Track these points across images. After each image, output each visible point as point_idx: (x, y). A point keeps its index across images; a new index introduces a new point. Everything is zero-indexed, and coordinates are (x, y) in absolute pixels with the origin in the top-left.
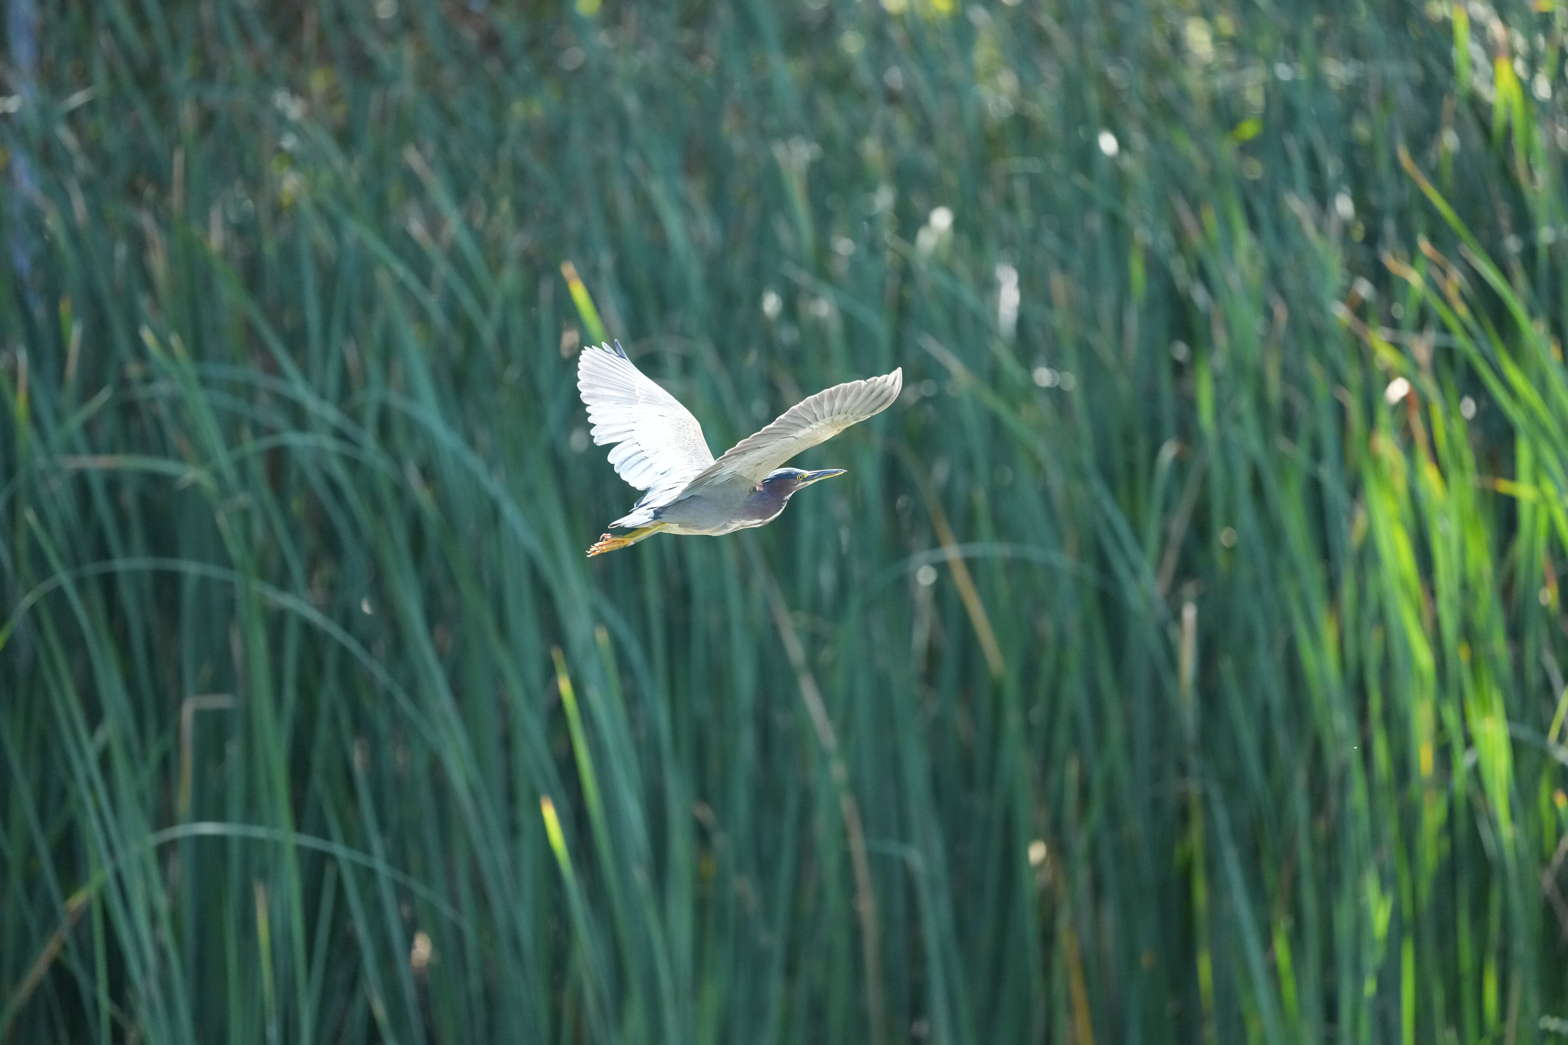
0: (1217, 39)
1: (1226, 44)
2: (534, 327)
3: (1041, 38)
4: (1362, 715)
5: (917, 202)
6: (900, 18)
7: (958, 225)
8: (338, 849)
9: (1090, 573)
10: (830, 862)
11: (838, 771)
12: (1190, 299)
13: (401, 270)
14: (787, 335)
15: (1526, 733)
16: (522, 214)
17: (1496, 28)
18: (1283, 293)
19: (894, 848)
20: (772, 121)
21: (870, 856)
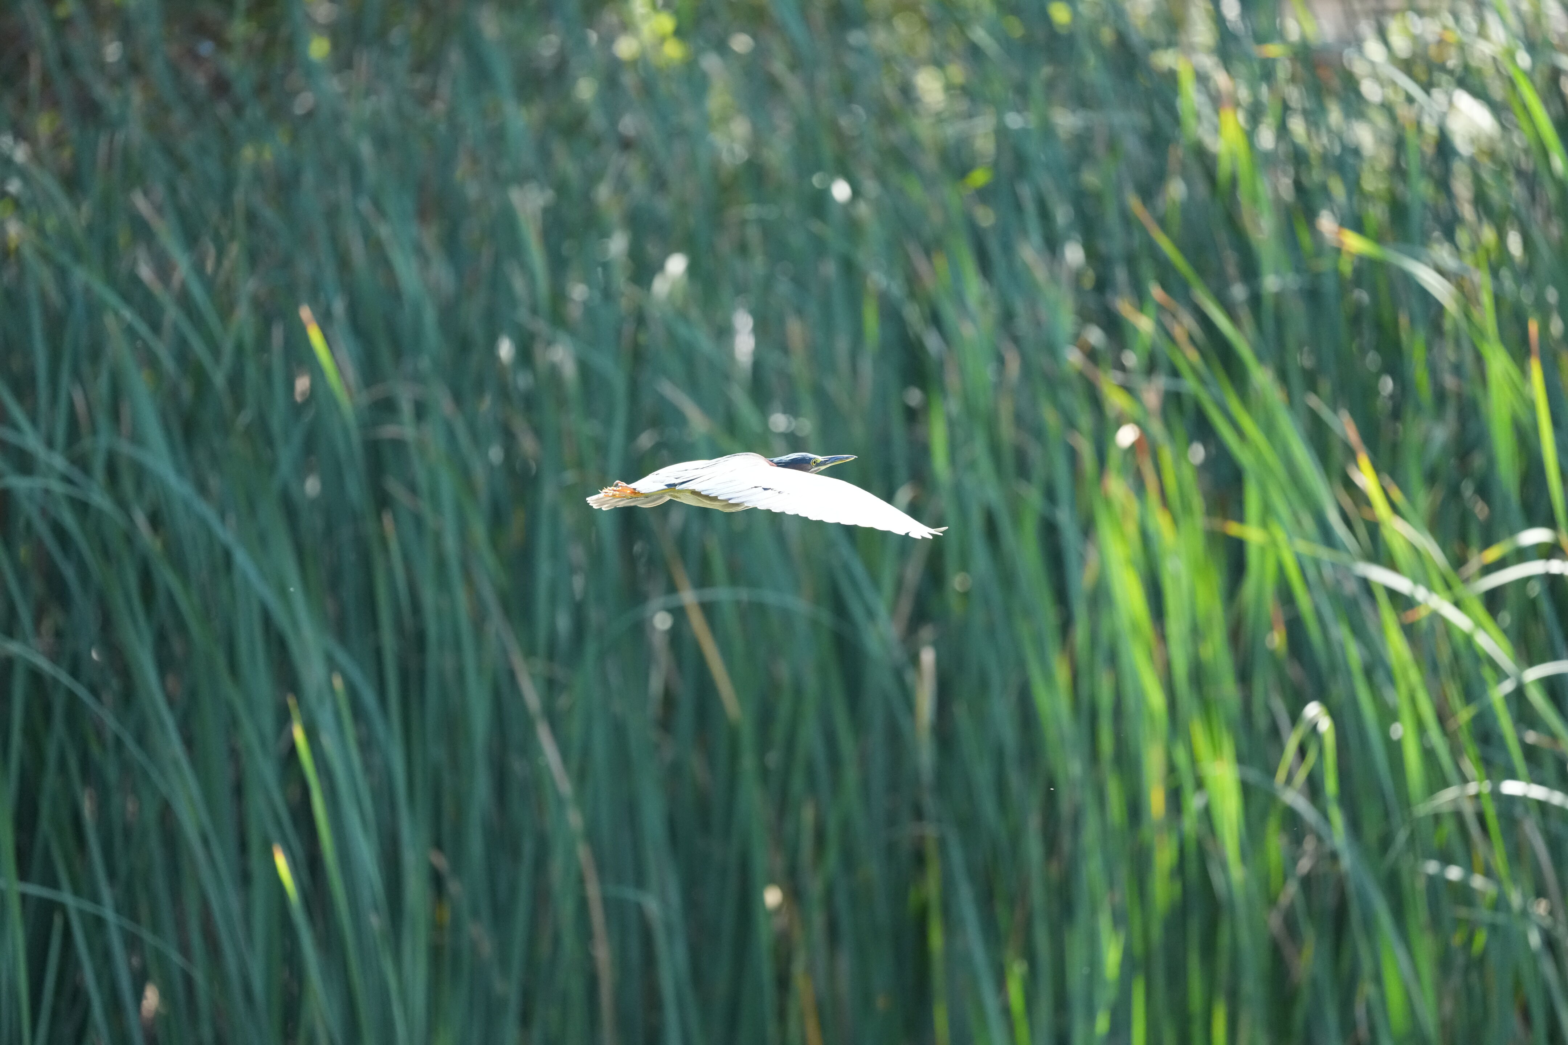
0: (949, 87)
1: (958, 92)
2: (267, 373)
3: (773, 86)
4: (1093, 756)
5: (652, 249)
6: (634, 63)
7: (693, 270)
8: (67, 897)
9: (826, 617)
10: (567, 908)
11: (575, 819)
12: (921, 345)
13: (127, 314)
14: (523, 381)
15: (1254, 775)
16: (253, 257)
17: (1221, 79)
18: (1016, 340)
19: (630, 893)
20: (506, 167)
21: (606, 902)
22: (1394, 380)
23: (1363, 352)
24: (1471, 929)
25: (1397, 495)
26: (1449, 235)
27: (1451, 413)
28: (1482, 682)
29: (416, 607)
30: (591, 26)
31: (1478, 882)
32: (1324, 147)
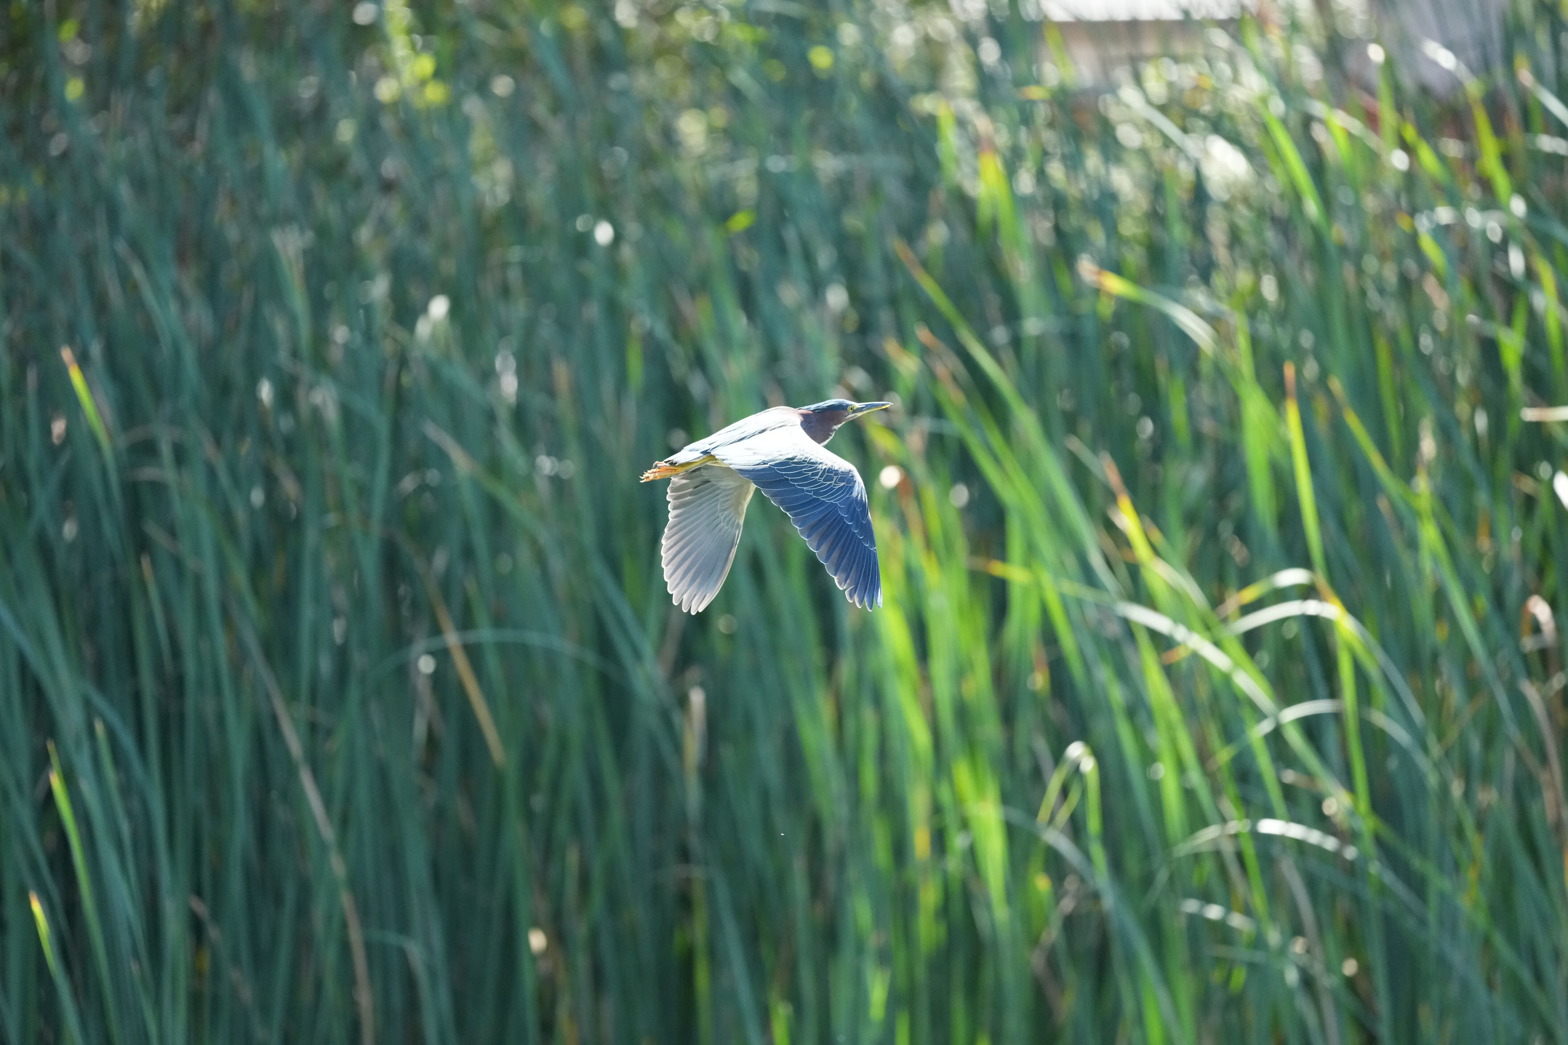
0: (711, 130)
1: (720, 135)
2: (22, 417)
3: (534, 129)
5: (415, 293)
6: (394, 105)
7: (455, 311)
9: (591, 658)
10: (330, 956)
11: (338, 866)
12: (685, 388)
14: (285, 423)
15: (1018, 816)
16: (9, 299)
17: (982, 123)
18: (780, 383)
19: (392, 938)
20: (264, 209)
21: (369, 946)
22: (1154, 421)
23: (1122, 394)
24: (1229, 965)
25: (1157, 536)
26: (1205, 278)
27: (1209, 454)
28: (1241, 721)
29: (176, 652)
30: (352, 69)
31: (1237, 921)
32: (1082, 192)
